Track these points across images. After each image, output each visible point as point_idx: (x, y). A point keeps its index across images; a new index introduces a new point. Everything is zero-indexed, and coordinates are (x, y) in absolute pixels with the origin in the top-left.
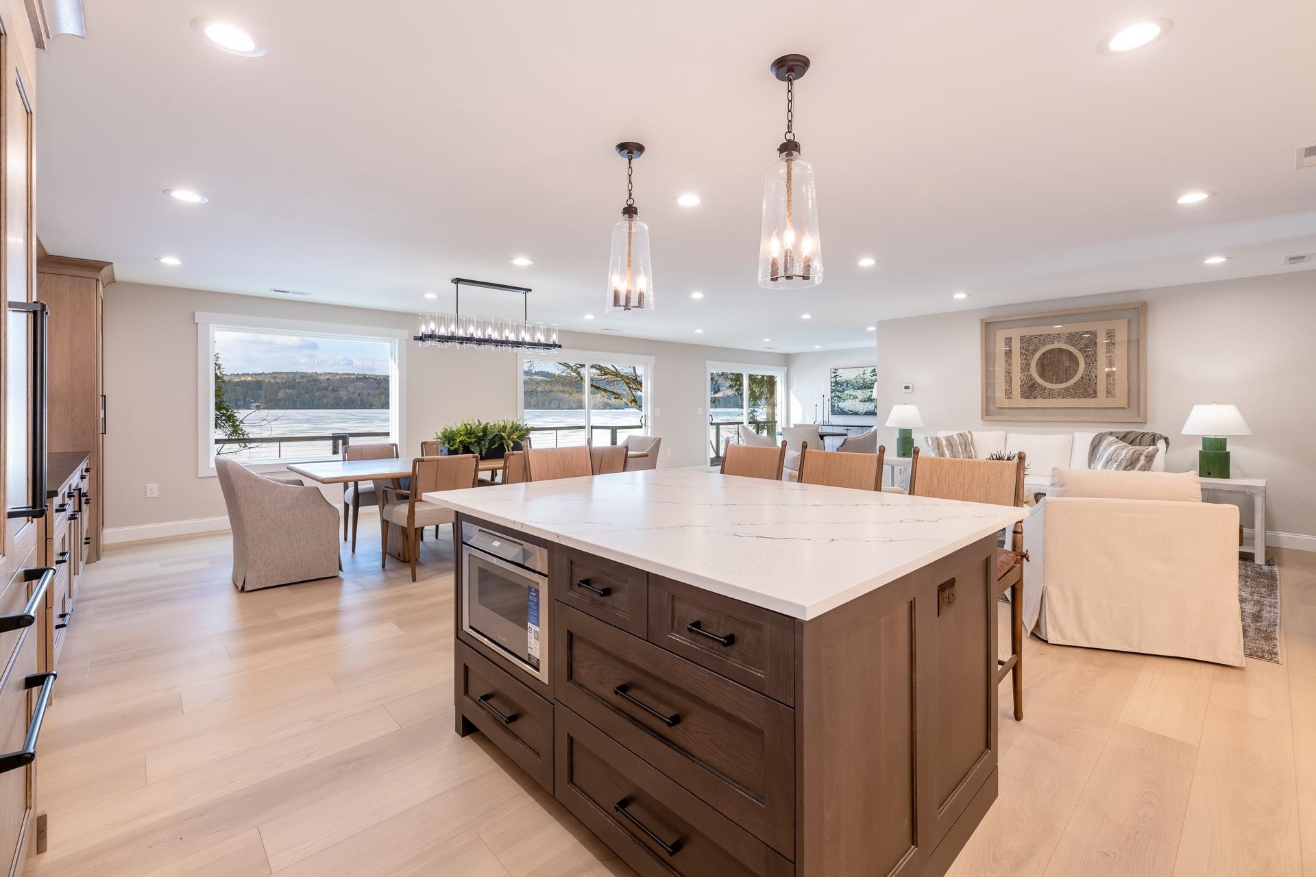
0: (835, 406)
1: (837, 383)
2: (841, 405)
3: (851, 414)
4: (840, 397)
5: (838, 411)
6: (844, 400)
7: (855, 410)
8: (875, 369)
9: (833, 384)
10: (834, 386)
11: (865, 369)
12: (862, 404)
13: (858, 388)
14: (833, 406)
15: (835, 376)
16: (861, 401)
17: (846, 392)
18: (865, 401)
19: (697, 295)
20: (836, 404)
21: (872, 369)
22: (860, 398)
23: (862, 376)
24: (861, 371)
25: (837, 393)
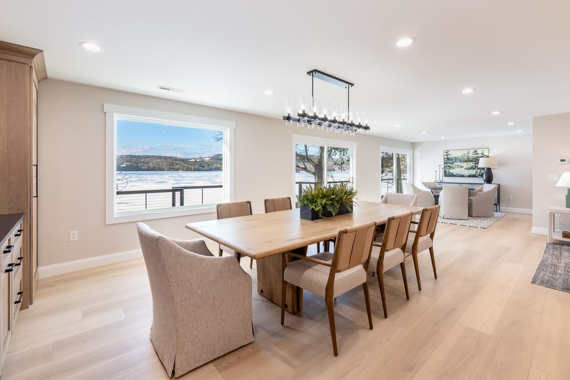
0: (446, 172)
1: (448, 159)
2: (451, 171)
3: (458, 176)
4: (450, 167)
5: (449, 174)
6: (454, 168)
7: (461, 174)
8: (476, 151)
9: (445, 159)
10: (446, 160)
11: (468, 150)
12: (467, 171)
13: (464, 162)
14: (445, 172)
15: (447, 155)
16: (466, 169)
17: (455, 164)
18: (469, 169)
19: (467, 91)
20: (448, 171)
21: (475, 150)
22: (465, 167)
23: (467, 155)
24: (466, 152)
25: (449, 164)
